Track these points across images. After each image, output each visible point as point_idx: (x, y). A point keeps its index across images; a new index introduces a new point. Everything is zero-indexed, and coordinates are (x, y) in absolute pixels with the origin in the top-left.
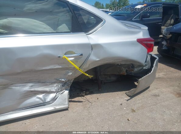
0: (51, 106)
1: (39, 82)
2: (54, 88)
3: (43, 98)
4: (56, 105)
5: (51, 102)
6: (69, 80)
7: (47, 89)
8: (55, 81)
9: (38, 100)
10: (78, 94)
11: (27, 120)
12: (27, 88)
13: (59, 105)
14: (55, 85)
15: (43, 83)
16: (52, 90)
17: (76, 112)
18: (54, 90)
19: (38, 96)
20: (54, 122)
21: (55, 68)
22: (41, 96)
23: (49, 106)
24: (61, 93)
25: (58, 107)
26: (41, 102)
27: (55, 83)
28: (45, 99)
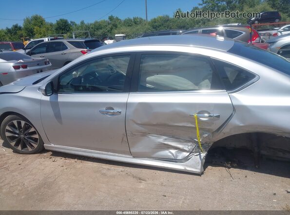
0: (182, 165)
1: (173, 137)
2: (188, 147)
3: (174, 154)
4: (187, 166)
5: (183, 161)
6: (206, 143)
7: (181, 146)
8: (189, 139)
9: (170, 154)
10: (222, 163)
11: (159, 171)
12: (161, 140)
13: (190, 167)
14: (189, 144)
15: (177, 138)
16: (185, 149)
17: (207, 181)
18: (187, 149)
19: (170, 150)
20: (179, 182)
21: (188, 126)
22: (173, 151)
23: (180, 165)
24: (195, 154)
25: (189, 169)
26: (173, 157)
27: (189, 141)
28: (177, 156)
